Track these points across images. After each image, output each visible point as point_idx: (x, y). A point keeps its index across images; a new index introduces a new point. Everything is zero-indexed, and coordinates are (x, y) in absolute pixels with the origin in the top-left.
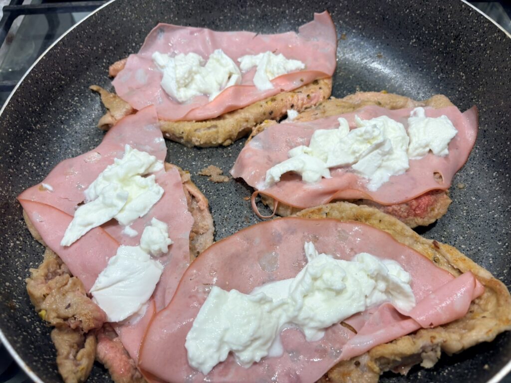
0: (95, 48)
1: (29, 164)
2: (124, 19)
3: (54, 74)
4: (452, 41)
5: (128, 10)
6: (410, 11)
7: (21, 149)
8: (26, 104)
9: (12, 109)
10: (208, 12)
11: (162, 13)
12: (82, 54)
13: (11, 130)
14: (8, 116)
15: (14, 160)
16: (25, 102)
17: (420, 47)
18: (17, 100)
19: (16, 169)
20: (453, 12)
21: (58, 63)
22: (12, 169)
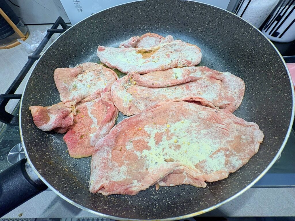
0: (68, 50)
1: (50, 101)
2: (78, 37)
3: (52, 62)
4: (207, 26)
5: (78, 33)
6: (188, 17)
7: (44, 95)
8: (41, 76)
9: (34, 78)
10: (111, 32)
11: (93, 33)
12: (63, 53)
13: (36, 87)
14: (33, 81)
15: (41, 100)
16: (40, 74)
17: (193, 32)
18: (36, 74)
19: (43, 104)
20: (207, 12)
21: (52, 57)
22: (41, 104)
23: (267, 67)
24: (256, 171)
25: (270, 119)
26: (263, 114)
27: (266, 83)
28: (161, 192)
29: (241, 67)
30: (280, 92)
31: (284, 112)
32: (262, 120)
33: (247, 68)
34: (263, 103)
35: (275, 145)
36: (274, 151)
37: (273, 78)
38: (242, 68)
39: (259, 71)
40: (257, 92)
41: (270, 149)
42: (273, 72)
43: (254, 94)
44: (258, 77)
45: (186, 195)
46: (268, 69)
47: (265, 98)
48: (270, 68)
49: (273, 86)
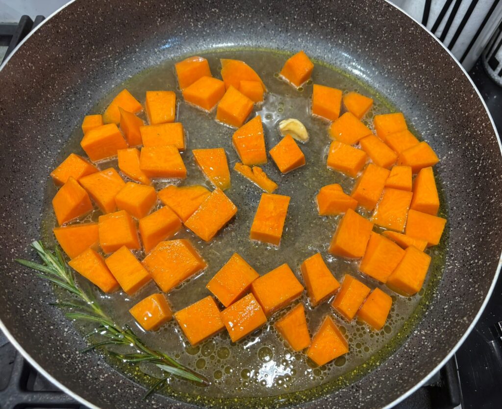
23: (353, 5)
24: (484, 124)
25: (424, 66)
26: (406, 65)
27: (372, 26)
28: (452, 256)
29: (310, 24)
30: (401, 29)
31: (431, 48)
32: (414, 74)
33: (320, 20)
34: (392, 52)
35: (464, 88)
36: (471, 93)
37: (375, 16)
38: (312, 25)
39: (346, 16)
40: (368, 45)
41: (464, 95)
42: (368, 10)
43: (367, 50)
44: (351, 25)
45: (469, 224)
46: (357, 8)
47: (388, 45)
48: (360, 6)
49: (385, 26)
